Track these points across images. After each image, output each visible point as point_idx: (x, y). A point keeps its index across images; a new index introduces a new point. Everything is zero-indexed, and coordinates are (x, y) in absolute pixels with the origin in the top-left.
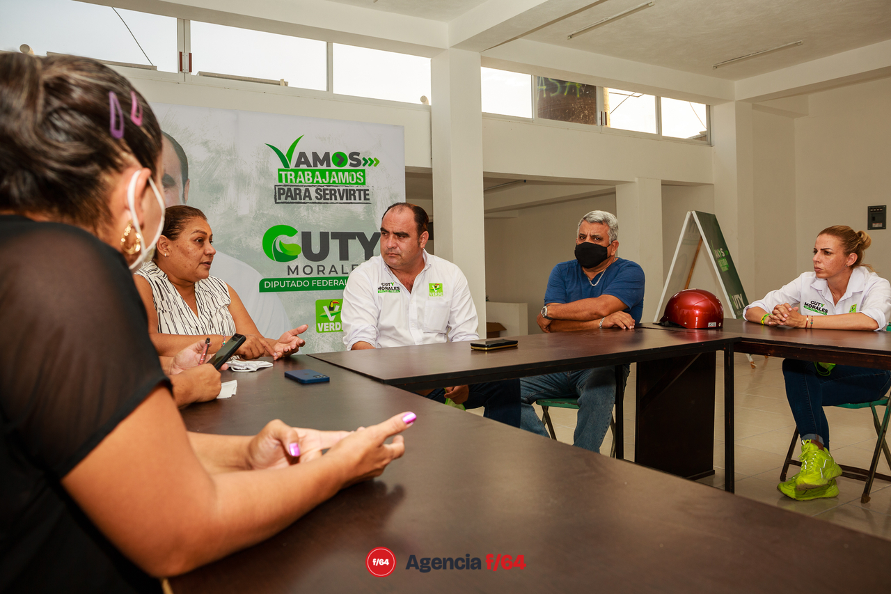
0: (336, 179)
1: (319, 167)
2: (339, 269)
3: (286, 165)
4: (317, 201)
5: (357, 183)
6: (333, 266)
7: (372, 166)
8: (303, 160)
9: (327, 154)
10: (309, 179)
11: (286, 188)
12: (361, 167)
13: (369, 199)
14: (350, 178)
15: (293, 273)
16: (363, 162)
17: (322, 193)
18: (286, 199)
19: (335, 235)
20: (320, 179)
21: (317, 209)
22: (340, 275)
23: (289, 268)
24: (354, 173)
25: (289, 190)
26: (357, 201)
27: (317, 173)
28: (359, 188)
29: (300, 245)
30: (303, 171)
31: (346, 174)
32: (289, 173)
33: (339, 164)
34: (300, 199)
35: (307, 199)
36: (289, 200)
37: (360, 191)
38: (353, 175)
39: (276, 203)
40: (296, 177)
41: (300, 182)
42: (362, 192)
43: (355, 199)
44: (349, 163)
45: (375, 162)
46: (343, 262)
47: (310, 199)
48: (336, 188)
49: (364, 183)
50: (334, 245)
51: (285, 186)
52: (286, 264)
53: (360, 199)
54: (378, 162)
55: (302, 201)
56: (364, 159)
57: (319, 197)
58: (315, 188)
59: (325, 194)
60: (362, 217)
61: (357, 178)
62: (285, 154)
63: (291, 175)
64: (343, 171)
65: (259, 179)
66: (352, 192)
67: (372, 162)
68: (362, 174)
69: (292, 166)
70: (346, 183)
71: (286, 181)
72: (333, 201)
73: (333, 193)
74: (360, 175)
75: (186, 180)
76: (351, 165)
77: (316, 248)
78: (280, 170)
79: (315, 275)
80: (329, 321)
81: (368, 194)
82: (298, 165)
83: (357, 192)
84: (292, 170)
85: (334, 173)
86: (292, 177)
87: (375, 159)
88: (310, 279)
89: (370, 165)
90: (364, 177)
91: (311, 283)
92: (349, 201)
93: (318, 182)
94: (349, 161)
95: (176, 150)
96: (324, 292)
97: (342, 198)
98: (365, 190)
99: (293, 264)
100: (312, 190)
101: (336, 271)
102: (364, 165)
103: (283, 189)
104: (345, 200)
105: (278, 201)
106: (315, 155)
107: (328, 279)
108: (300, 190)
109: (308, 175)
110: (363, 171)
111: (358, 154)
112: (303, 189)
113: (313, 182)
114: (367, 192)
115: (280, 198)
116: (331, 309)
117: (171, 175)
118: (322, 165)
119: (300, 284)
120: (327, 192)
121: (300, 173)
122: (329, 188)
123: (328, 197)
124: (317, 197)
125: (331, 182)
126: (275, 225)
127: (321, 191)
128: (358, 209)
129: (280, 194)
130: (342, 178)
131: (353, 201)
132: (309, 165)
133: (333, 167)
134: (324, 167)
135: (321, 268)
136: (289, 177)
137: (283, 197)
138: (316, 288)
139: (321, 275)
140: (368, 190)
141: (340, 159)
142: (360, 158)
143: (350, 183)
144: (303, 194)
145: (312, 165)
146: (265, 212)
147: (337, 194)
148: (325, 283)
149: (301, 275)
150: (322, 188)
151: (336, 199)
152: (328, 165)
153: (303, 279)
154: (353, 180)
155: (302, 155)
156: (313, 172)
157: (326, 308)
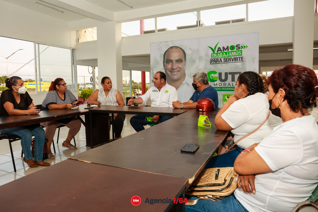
0: (231, 55)
1: (225, 51)
2: (231, 84)
3: (214, 52)
4: (224, 62)
5: (239, 55)
6: (229, 83)
7: (245, 48)
8: (219, 50)
9: (228, 47)
10: (221, 56)
11: (214, 59)
12: (240, 49)
13: (243, 60)
14: (236, 53)
15: (215, 85)
16: (241, 47)
17: (226, 60)
18: (214, 63)
19: (230, 73)
20: (225, 55)
21: (224, 65)
22: (232, 86)
23: (214, 84)
24: (238, 52)
25: (215, 60)
26: (239, 61)
27: (224, 53)
28: (240, 57)
29: (218, 77)
30: (219, 53)
31: (235, 52)
32: (215, 54)
33: (232, 49)
34: (218, 62)
35: (221, 62)
36: (215, 63)
37: (240, 58)
38: (237, 52)
39: (211, 64)
40: (217, 56)
41: (218, 57)
42: (241, 58)
43: (238, 61)
44: (236, 49)
45: (246, 47)
46: (233, 82)
47: (222, 62)
48: (231, 58)
49: (241, 55)
50: (230, 77)
51: (213, 58)
52: (213, 83)
53: (240, 60)
54: (247, 47)
55: (219, 63)
56: (242, 46)
57: (225, 61)
58: (223, 58)
59: (227, 60)
60: (240, 67)
61: (239, 53)
62: (213, 49)
63: (215, 55)
64: (234, 52)
65: (205, 57)
66: (237, 58)
67: (245, 47)
68: (241, 52)
69: (216, 52)
70: (234, 55)
71: (214, 57)
72: (230, 62)
73: (230, 59)
74: (240, 52)
75: (185, 60)
76: (237, 49)
77: (223, 78)
78: (212, 54)
79: (223, 86)
80: (227, 101)
81: (243, 59)
82: (217, 51)
83: (239, 58)
84: (216, 53)
85: (230, 53)
86: (216, 56)
87: (246, 46)
88: (221, 88)
89: (244, 48)
90: (241, 53)
91: (221, 89)
92: (235, 62)
93: (224, 56)
94: (236, 48)
95: (183, 52)
96: (226, 92)
97: (233, 61)
98: (242, 57)
99: (215, 83)
100: (222, 59)
101: (230, 85)
102: (241, 49)
103: (213, 60)
104: (234, 61)
105: (211, 63)
106: (223, 48)
107: (227, 87)
108: (218, 60)
109: (221, 54)
110: (241, 51)
111: (239, 45)
112: (219, 59)
113: (223, 57)
114: (242, 58)
115: (212, 63)
116: (228, 97)
117: (182, 59)
118: (226, 50)
119: (218, 89)
120: (228, 59)
121: (218, 54)
122: (228, 58)
123: (228, 61)
124: (224, 61)
125: (229, 56)
126: (210, 71)
127: (225, 59)
128: (239, 64)
129: (212, 61)
130: (233, 54)
131: (237, 61)
132: (221, 51)
133: (230, 50)
134: (227, 51)
135: (225, 84)
136: (215, 56)
137: (213, 62)
138: (223, 90)
139: (225, 86)
140: (243, 57)
141: (232, 48)
142: (240, 46)
143: (236, 55)
144: (219, 61)
145: (222, 51)
146: (207, 67)
147: (231, 60)
148: (226, 89)
149: (218, 86)
150: (226, 58)
151: (231, 61)
152: (228, 50)
153: (219, 87)
154: (237, 54)
155: (219, 48)
156: (223, 53)
157: (226, 97)
